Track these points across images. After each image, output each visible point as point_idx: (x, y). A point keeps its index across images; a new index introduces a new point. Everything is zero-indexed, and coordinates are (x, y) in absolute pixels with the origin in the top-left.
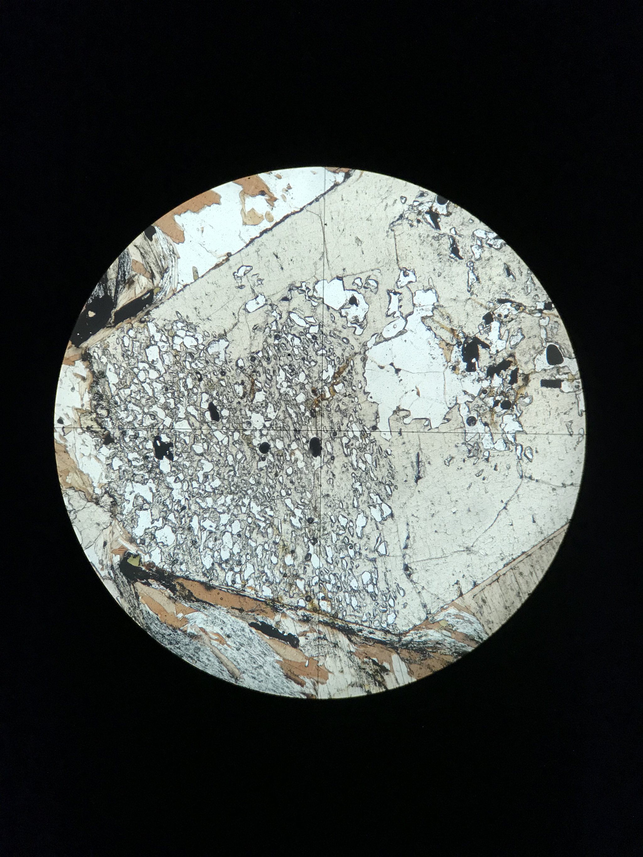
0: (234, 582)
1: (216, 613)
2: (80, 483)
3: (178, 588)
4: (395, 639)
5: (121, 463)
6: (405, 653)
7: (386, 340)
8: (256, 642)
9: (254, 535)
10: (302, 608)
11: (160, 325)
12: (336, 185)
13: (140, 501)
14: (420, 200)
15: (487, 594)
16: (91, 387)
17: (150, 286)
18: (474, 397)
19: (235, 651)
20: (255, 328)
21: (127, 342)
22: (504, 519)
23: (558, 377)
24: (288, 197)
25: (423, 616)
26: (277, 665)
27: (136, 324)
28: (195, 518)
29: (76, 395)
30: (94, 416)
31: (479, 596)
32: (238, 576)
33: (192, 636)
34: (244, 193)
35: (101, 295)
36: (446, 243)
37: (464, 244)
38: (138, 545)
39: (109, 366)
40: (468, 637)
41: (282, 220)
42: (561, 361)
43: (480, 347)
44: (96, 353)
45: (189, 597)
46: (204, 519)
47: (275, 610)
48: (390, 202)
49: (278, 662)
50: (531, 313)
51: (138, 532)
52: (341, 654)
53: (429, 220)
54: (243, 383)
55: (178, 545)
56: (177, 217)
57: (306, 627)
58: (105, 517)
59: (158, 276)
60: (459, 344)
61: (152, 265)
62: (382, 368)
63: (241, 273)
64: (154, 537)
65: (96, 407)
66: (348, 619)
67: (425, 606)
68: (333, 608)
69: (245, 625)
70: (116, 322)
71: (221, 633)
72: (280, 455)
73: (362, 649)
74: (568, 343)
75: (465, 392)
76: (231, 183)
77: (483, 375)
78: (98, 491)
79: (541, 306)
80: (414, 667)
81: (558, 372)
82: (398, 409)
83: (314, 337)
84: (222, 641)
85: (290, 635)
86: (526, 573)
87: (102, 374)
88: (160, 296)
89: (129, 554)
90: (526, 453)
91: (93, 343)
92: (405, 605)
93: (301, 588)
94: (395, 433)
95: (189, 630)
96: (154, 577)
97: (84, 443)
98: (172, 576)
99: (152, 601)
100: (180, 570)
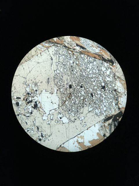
0: (89, 58)
1: (93, 52)
2: (121, 81)
3: (101, 58)
4: (55, 44)
5: (113, 85)
6: (53, 41)
7: (54, 109)
8: (85, 45)
9: (85, 68)
10: (75, 52)
11: (103, 115)
12: (63, 144)
13: (109, 77)
15: (35, 53)
16: (118, 102)
17: (105, 123)
18: (36, 96)
19: (90, 43)
20: (82, 113)
21: (110, 111)
22: (30, 69)
23: (17, 99)
24: (74, 141)
25: (49, 49)
27: (108, 115)
28: (97, 72)
29: (122, 101)
30: (118, 96)
31: (37, 53)
32: (88, 60)
34: (83, 143)
35: (115, 122)
36: (40, 130)
37: (36, 130)
38: (110, 67)
39: (114, 106)
41: (75, 137)
42: (16, 103)
43: (34, 107)
45: (99, 55)
46: (95, 72)
47: (81, 52)
48: (51, 140)
49: (81, 41)
50: (22, 114)
51: (109, 70)
52: (67, 42)
53: (43, 135)
54: (86, 101)
55: (101, 67)
56: (98, 138)
57: (74, 48)
58: (116, 74)
59: (103, 126)
60: (38, 108)
61: (104, 128)
62: (55, 103)
63: (85, 125)
64: (106, 69)
65: (118, 98)
66: (65, 49)
67: (48, 51)
68: (68, 52)
69: (87, 49)
70: (112, 116)
71: (93, 48)
72: (78, 85)
73: (63, 42)
75: (37, 97)
77: (33, 101)
78: (118, 79)
79: (20, 115)
81: (17, 100)
82: (52, 94)
83: (69, 111)
84: (93, 46)
85: (78, 46)
87: (116, 105)
88: (103, 121)
89: (112, 65)
90: (25, 83)
91: (118, 112)
92: (53, 51)
93: (75, 56)
94: (53, 89)
95: (99, 48)
96: (107, 60)
97: (120, 90)
98: (103, 60)
99: (107, 55)
100: (101, 61)
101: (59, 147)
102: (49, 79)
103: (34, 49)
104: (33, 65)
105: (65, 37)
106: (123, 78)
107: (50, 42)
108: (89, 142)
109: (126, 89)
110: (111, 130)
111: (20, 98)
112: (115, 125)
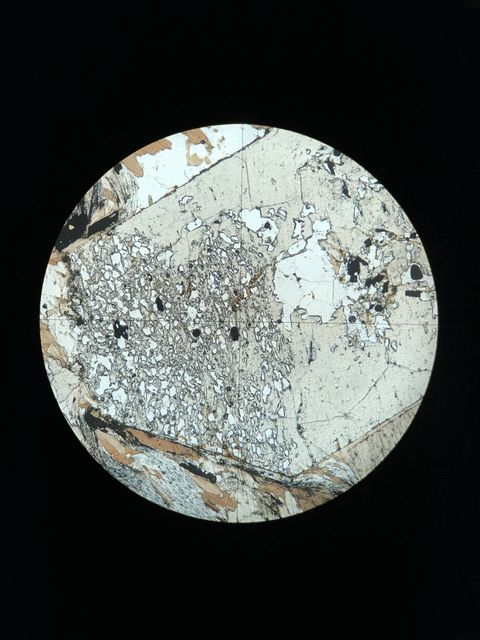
0: (169, 432)
1: (155, 455)
2: (58, 353)
3: (128, 435)
4: (289, 480)
5: (88, 340)
6: (295, 491)
7: (291, 256)
8: (184, 478)
9: (186, 398)
10: (219, 454)
11: (123, 237)
12: (259, 138)
13: (102, 368)
14: (321, 152)
15: (358, 449)
16: (69, 283)
17: (116, 208)
18: (355, 302)
19: (168, 485)
20: (193, 243)
21: (97, 249)
22: (373, 394)
23: (418, 289)
24: (222, 146)
25: (310, 464)
26: (199, 496)
27: (104, 236)
28: (143, 383)
29: (57, 287)
30: (70, 303)
31: (353, 450)
32: (172, 428)
33: (136, 471)
34: (189, 142)
35: (79, 213)
36: (339, 186)
37: (352, 186)
38: (99, 402)
39: (83, 267)
40: (343, 481)
41: (217, 163)
42: (421, 277)
44: (74, 256)
45: (136, 442)
46: (149, 384)
47: (200, 454)
48: (299, 153)
49: (199, 493)
50: (400, 240)
51: (100, 392)
52: (247, 489)
53: (327, 168)
54: (182, 284)
55: (129, 403)
56: (138, 158)
57: (222, 469)
58: (75, 380)
59: (122, 201)
60: (345, 261)
61: (119, 193)
62: (287, 276)
63: (184, 201)
64: (111, 396)
65: (72, 297)
66: (254, 463)
67: (312, 456)
68: (243, 455)
69: (177, 465)
70: (89, 234)
71: (158, 470)
72: (208, 338)
73: (264, 486)
74: (427, 264)
75: (349, 298)
76: (180, 134)
77: (362, 285)
78: (71, 360)
79: (408, 235)
80: (302, 502)
81: (419, 285)
82: (298, 308)
83: (237, 251)
84: (159, 477)
85: (210, 474)
86: (388, 435)
87: (78, 273)
88: (123, 216)
89: (92, 408)
90: (392, 346)
91: (71, 249)
92: (297, 455)
93: (220, 439)
94: (295, 325)
95: (134, 467)
96: (110, 426)
97: (62, 324)
98: (123, 426)
99: (105, 447)
100: (129, 422)
104: (365, 408)
106: (51, 366)
107: (309, 489)
108: (169, 146)
109: (41, 326)
111: (408, 293)
112: (82, 203)
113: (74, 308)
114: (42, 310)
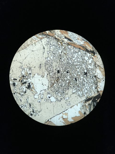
0: (75, 49)
1: (79, 44)
2: (101, 69)
3: (85, 49)
4: (47, 36)
5: (93, 72)
6: (46, 33)
7: (44, 90)
8: (72, 38)
9: (71, 57)
10: (63, 43)
11: (84, 96)
12: (50, 119)
13: (91, 65)
15: (30, 43)
16: (98, 86)
17: (85, 103)
18: (29, 78)
19: (76, 37)
20: (67, 94)
21: (90, 94)
22: (26, 56)
23: (14, 80)
24: (59, 117)
25: (42, 40)
27: (89, 97)
28: (81, 61)
29: (100, 85)
31: (32, 43)
34: (67, 119)
35: (94, 103)
36: (31, 107)
37: (28, 106)
38: (92, 57)
41: (61, 113)
43: (27, 87)
45: (83, 47)
46: (79, 61)
47: (68, 43)
48: (41, 115)
49: (69, 34)
50: (17, 92)
51: (91, 59)
52: (57, 35)
53: (34, 111)
54: (70, 84)
55: (84, 56)
57: (63, 40)
58: (97, 63)
59: (84, 105)
60: (31, 88)
61: (85, 107)
62: (45, 85)
63: (69, 104)
64: (89, 58)
65: (97, 83)
66: (55, 41)
67: (42, 42)
68: (58, 43)
69: (74, 41)
70: (92, 97)
71: (78, 40)
72: (65, 71)
73: (53, 35)
74: (11, 86)
75: (31, 79)
77: (27, 82)
78: (98, 67)
79: (16, 94)
81: (14, 82)
82: (43, 77)
83: (57, 92)
84: (78, 39)
85: (66, 39)
86: (23, 46)
87: (95, 88)
88: (84, 101)
90: (21, 67)
91: (97, 94)
92: (45, 42)
93: (63, 47)
94: (44, 73)
95: (84, 41)
96: (89, 51)
97: (100, 76)
98: (86, 51)
99: (90, 47)
100: (84, 52)
101: (47, 122)
102: (41, 64)
103: (30, 39)
104: (28, 53)
105: (56, 31)
106: (102, 66)
107: (43, 34)
108: (72, 118)
109: (105, 76)
110: (90, 109)
111: (16, 80)
112: (94, 105)
113: (97, 80)
114: (104, 79)
